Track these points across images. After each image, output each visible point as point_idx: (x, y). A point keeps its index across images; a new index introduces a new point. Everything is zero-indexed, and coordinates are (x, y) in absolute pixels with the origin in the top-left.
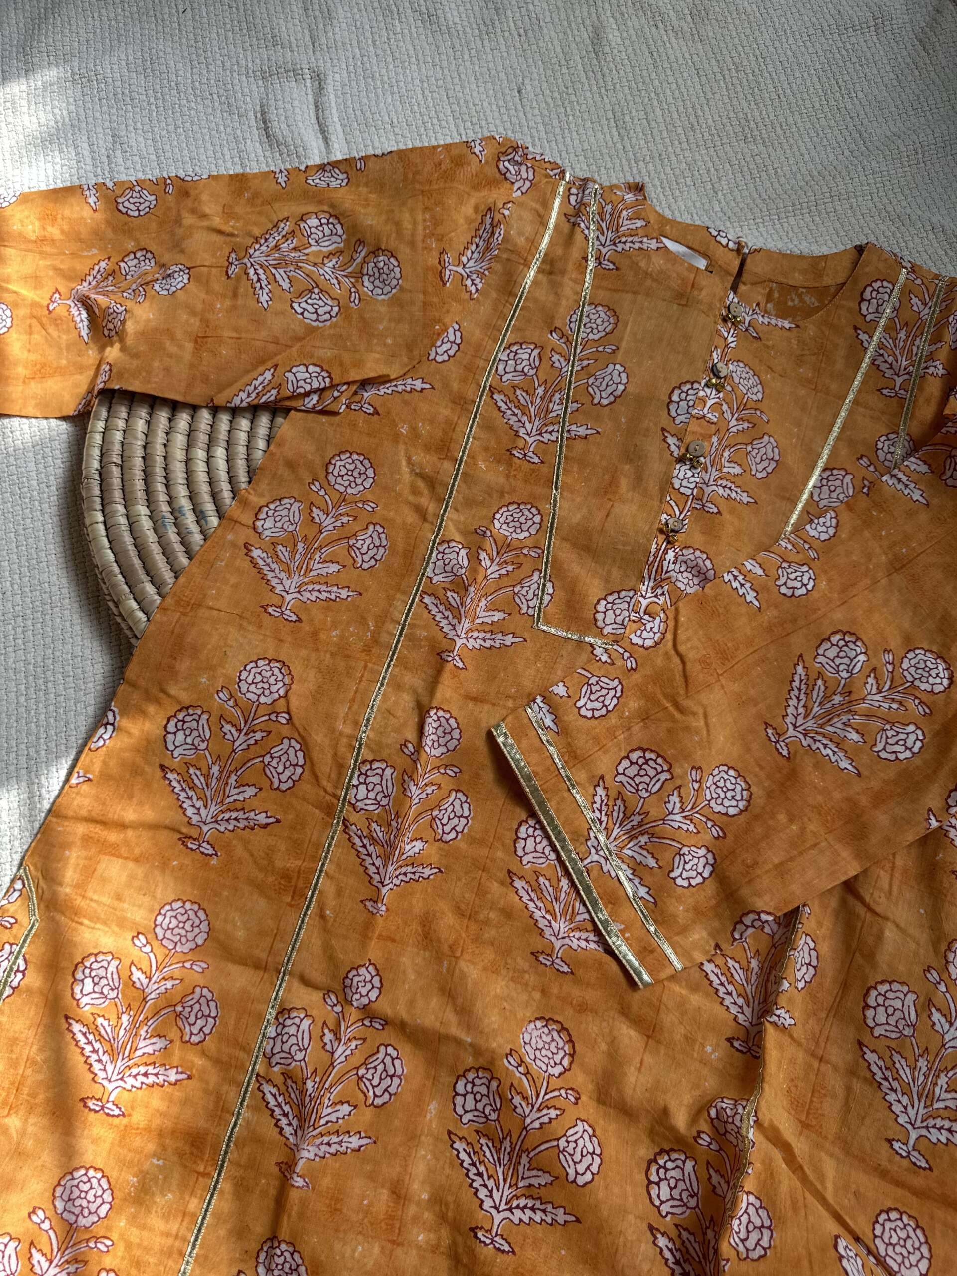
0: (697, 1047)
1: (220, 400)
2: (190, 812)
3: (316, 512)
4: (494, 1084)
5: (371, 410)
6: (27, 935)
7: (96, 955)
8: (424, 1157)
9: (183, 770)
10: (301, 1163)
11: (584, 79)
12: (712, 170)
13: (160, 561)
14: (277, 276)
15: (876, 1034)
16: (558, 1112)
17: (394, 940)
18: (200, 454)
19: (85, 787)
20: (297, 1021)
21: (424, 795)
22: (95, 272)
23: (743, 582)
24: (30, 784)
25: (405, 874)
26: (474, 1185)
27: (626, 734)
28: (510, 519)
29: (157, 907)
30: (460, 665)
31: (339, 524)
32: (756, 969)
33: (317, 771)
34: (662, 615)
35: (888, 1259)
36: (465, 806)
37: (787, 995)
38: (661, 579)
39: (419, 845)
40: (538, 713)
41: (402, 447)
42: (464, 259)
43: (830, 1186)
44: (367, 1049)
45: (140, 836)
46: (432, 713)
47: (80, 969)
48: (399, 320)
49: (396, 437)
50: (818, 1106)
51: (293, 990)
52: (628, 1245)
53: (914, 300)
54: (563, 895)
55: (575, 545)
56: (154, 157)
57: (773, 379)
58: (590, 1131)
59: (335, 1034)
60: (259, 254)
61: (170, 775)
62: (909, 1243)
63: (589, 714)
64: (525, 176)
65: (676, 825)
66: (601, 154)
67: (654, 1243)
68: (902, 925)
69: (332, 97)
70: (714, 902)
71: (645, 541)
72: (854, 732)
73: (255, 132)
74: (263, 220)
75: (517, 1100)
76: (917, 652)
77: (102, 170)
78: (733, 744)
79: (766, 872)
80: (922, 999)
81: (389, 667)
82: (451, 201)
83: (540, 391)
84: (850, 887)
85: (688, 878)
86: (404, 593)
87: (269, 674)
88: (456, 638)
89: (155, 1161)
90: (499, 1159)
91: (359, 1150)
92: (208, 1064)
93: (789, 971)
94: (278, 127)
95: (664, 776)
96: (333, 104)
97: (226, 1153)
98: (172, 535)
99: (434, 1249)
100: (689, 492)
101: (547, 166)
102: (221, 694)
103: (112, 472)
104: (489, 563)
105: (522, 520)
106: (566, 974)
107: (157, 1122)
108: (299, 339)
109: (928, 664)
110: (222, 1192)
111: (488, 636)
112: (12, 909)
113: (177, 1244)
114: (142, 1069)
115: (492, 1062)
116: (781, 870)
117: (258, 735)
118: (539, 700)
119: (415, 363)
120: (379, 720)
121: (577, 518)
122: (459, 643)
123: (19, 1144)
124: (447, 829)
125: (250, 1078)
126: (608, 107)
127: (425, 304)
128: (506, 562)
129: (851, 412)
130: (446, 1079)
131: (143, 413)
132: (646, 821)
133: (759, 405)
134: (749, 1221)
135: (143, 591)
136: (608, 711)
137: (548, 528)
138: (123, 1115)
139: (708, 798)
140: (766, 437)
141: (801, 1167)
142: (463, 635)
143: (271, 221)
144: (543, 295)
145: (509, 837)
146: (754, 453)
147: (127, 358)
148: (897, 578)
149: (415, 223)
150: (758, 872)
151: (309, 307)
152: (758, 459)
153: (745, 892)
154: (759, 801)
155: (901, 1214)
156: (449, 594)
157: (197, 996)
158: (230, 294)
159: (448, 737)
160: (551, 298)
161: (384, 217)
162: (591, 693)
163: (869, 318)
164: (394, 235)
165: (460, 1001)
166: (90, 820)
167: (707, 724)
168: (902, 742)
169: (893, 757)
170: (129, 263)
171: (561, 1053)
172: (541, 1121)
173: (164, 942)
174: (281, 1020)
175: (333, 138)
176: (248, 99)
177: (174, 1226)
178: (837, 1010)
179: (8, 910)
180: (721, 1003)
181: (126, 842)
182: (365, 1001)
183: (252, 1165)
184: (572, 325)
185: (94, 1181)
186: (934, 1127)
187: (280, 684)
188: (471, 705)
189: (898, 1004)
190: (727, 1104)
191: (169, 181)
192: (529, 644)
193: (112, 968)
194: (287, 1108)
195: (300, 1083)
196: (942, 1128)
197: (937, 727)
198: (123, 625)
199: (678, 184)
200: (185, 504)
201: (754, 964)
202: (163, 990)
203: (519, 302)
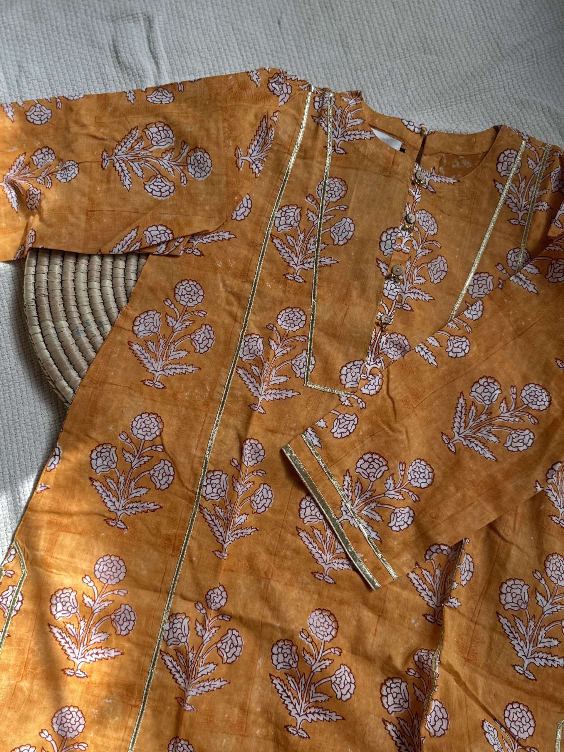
0: (406, 621)
1: (105, 250)
2: (109, 504)
3: (169, 319)
4: (294, 648)
5: (199, 253)
6: (21, 581)
7: (62, 590)
8: (257, 689)
9: (103, 480)
10: (189, 698)
11: (320, 13)
12: (404, 74)
13: (78, 355)
14: (134, 167)
15: (506, 608)
16: (330, 662)
17: (232, 571)
18: (96, 285)
19: (46, 492)
20: (181, 620)
21: (245, 489)
22: (17, 163)
23: (427, 351)
24: (13, 492)
25: (237, 534)
26: (286, 702)
27: (361, 445)
28: (287, 318)
29: (95, 560)
30: (262, 411)
31: (184, 326)
32: (439, 575)
33: (182, 478)
34: (380, 375)
35: (511, 729)
36: (270, 492)
37: (457, 590)
38: (378, 353)
39: (244, 517)
40: (310, 437)
41: (219, 276)
42: (250, 151)
43: (480, 692)
44: (221, 632)
45: (81, 520)
46: (247, 442)
47: (54, 598)
48: (212, 194)
49: (215, 270)
50: (474, 648)
51: (177, 603)
52: (371, 730)
53: (530, 162)
54: (328, 539)
55: (327, 334)
56: (46, 80)
57: (444, 218)
58: (348, 670)
59: (203, 626)
60: (121, 152)
61: (95, 483)
62: (523, 720)
63: (339, 436)
64: (285, 91)
65: (391, 496)
66: (333, 66)
67: (386, 729)
68: (521, 547)
69: (159, 33)
70: (414, 538)
71: (368, 331)
72: (493, 437)
73: (111, 59)
74: (122, 128)
75: (307, 657)
76: (531, 386)
77: (14, 91)
78: (423, 446)
79: (443, 521)
80: (532, 588)
81: (220, 414)
82: (240, 114)
83: (302, 237)
84: (492, 527)
85: (399, 526)
86: (226, 367)
87: (149, 422)
88: (259, 396)
89: (107, 701)
90: (299, 688)
91: (221, 688)
92: (132, 646)
93: (458, 577)
94: (125, 56)
95: (384, 468)
96: (160, 38)
97: (146, 694)
98: (84, 339)
99: (265, 738)
100: (393, 298)
101: (300, 83)
102: (122, 436)
103: (43, 301)
104: (276, 347)
105: (295, 319)
106: (332, 584)
107: (106, 679)
108: (150, 209)
109: (537, 393)
110: (146, 715)
111: (278, 392)
112: (11, 565)
113: (124, 744)
114: (95, 651)
115: (292, 636)
116: (452, 519)
117: (146, 459)
118: (309, 430)
119: (224, 221)
120: (216, 446)
121: (327, 317)
122: (261, 398)
123: (29, 696)
124: (259, 506)
125: (157, 653)
126: (337, 32)
127: (228, 183)
128: (286, 346)
129: (492, 236)
130: (266, 646)
131: (58, 261)
132: (374, 495)
133: (435, 238)
134: (436, 715)
135: (69, 374)
136: (350, 433)
137: (310, 323)
138: (87, 676)
139: (410, 479)
140: (439, 257)
141: (465, 684)
142: (263, 394)
143: (127, 129)
144: (300, 173)
145: (295, 508)
146: (432, 268)
147: (45, 226)
148: (519, 340)
149: (218, 130)
150: (439, 521)
151: (155, 188)
152: (435, 272)
153: (431, 533)
154: (438, 479)
155: (520, 704)
156: (253, 367)
157: (122, 609)
158: (105, 180)
159: (257, 455)
160: (306, 175)
161: (198, 126)
162: (340, 424)
163: (502, 174)
164: (205, 138)
165: (272, 603)
166: (51, 512)
167: (408, 437)
168: (521, 441)
169: (516, 450)
170: (39, 157)
171: (331, 628)
172: (321, 667)
173: (101, 579)
174: (172, 620)
175: (162, 62)
176: (104, 36)
177: (121, 735)
178: (484, 595)
179: (8, 567)
180: (420, 595)
181: (73, 523)
182: (218, 606)
183: (162, 699)
184: (319, 192)
185: (74, 713)
186: (538, 657)
187: (156, 428)
188: (270, 435)
189: (518, 591)
190: (423, 653)
191: (58, 100)
192: (302, 396)
193: (72, 596)
194: (178, 668)
195: (185, 655)
196: (542, 658)
197: (541, 431)
198: (59, 394)
199: (382, 85)
200: (89, 317)
201: (438, 572)
202: (103, 607)
203: (286, 178)
